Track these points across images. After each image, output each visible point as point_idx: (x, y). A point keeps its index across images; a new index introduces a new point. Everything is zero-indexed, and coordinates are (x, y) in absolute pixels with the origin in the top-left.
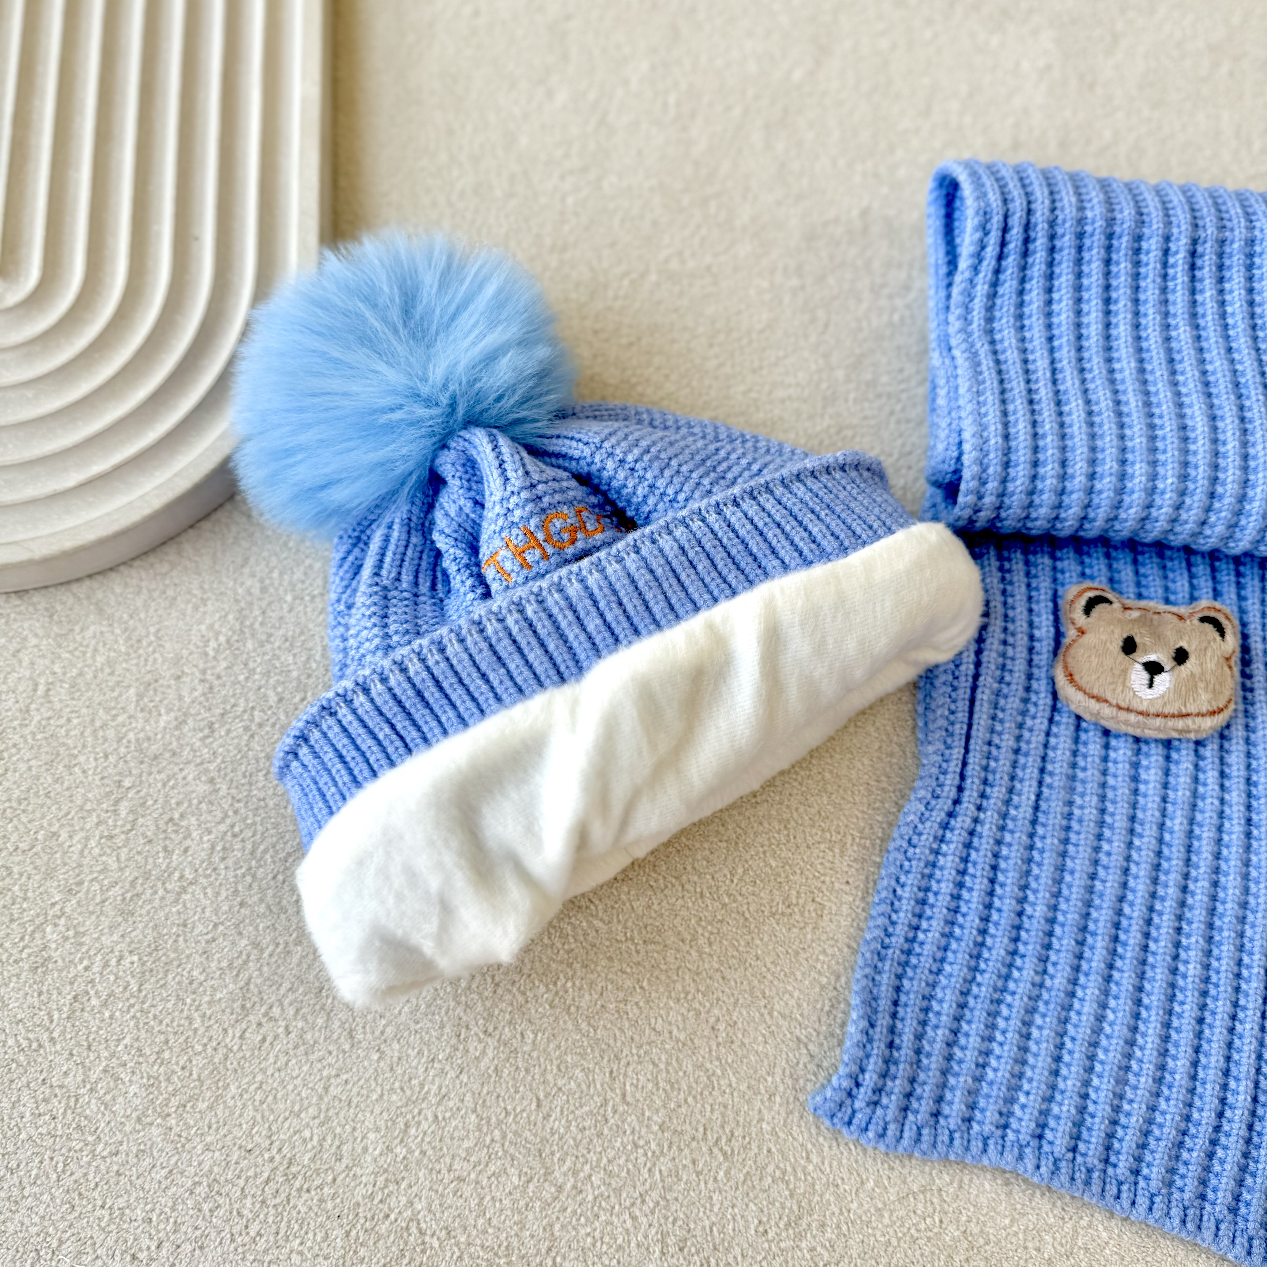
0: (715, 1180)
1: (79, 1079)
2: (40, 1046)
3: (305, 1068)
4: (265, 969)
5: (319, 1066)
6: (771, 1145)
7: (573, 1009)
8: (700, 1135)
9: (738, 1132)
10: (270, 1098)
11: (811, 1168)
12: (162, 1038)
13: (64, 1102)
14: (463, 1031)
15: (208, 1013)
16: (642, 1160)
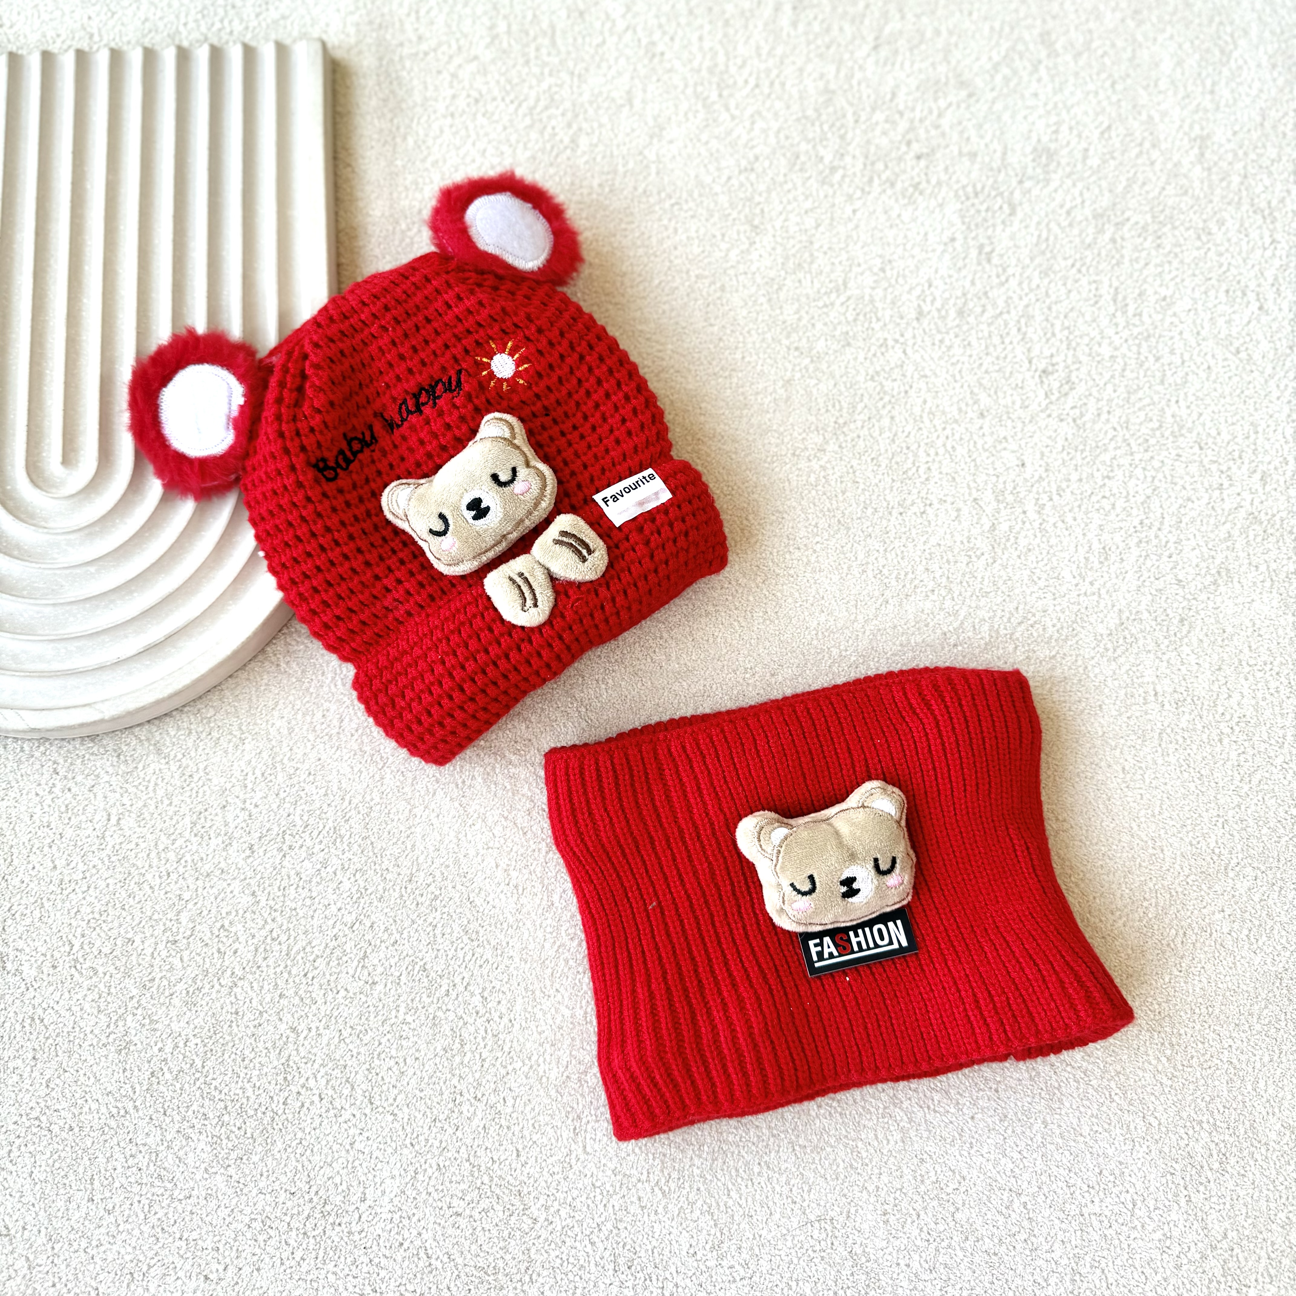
0: (656, 1213)
1: (158, 1139)
2: (126, 1112)
3: (335, 1128)
4: (301, 1049)
5: (345, 1126)
6: (700, 1185)
7: (544, 1080)
8: (644, 1177)
9: (675, 1175)
10: (309, 1151)
11: (730, 1203)
12: (222, 1105)
13: (147, 1156)
14: (458, 1097)
15: (258, 1085)
16: (599, 1197)
